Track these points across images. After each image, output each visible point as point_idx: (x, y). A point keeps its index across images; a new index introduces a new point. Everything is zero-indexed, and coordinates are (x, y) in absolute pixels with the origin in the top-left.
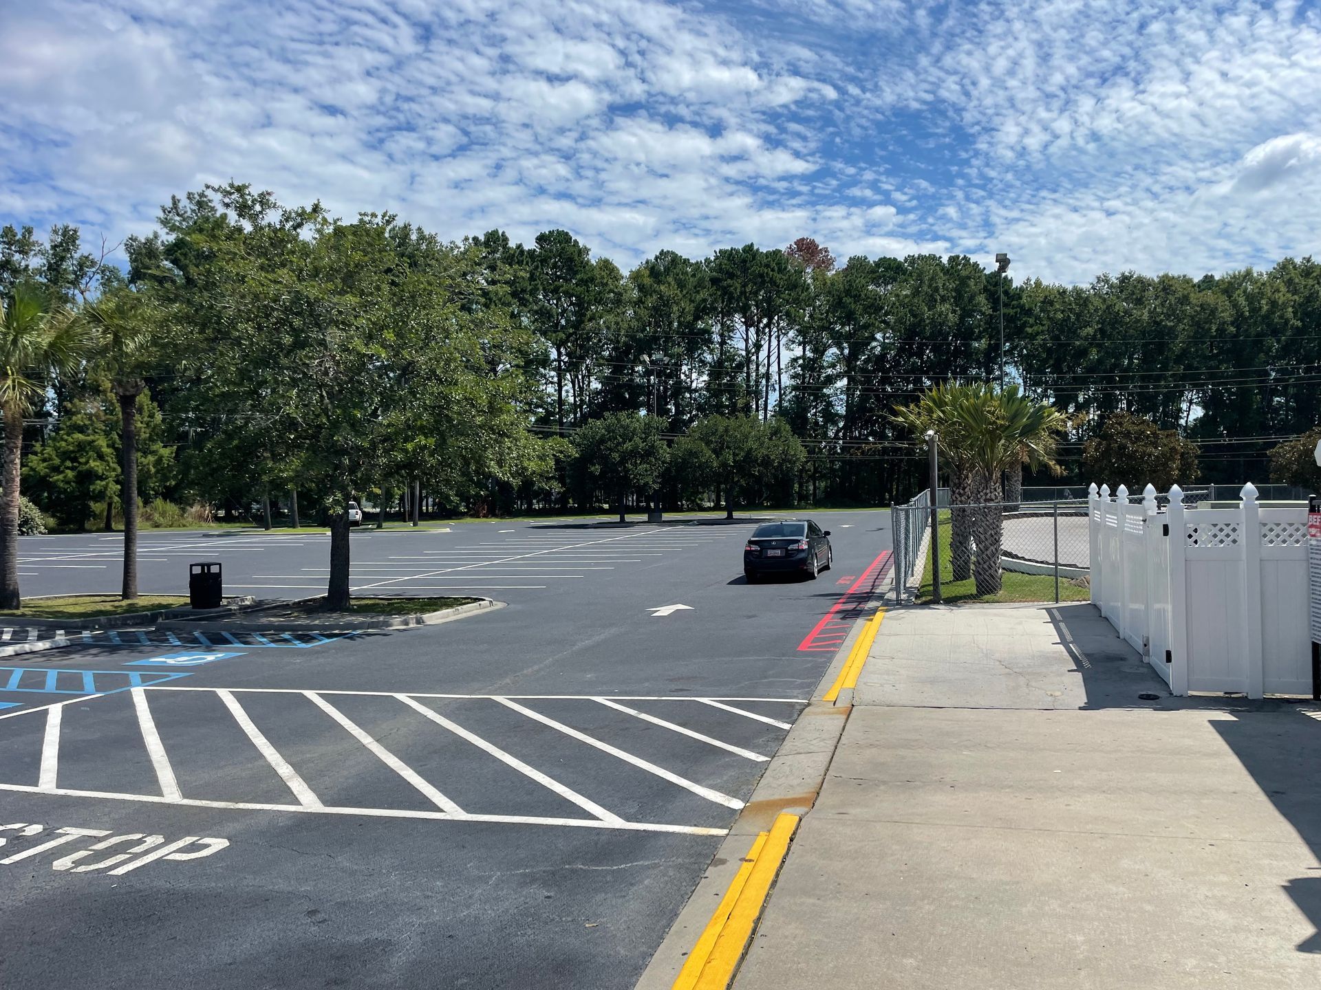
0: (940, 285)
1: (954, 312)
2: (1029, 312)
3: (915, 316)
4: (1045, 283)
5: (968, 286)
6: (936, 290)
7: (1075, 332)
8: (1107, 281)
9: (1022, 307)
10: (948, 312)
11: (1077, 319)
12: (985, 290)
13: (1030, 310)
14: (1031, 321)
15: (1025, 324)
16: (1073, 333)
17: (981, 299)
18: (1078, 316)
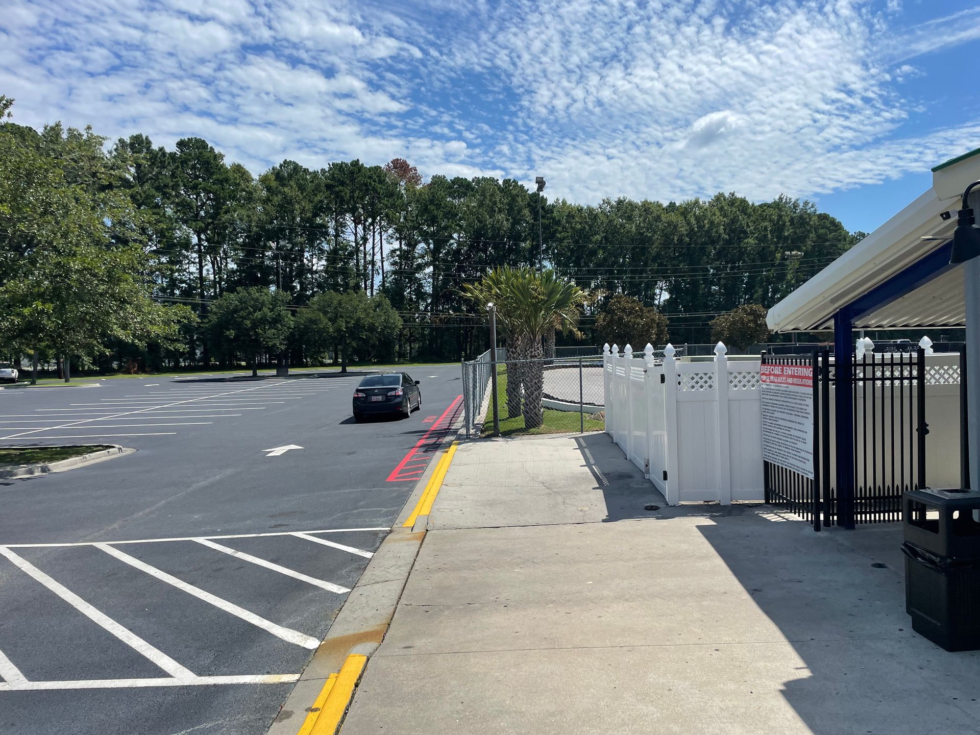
0: (498, 200)
1: (507, 220)
2: (558, 223)
3: (480, 222)
4: (568, 203)
5: (517, 202)
6: (495, 203)
7: (588, 238)
8: (609, 203)
9: (554, 219)
10: (503, 220)
11: (590, 229)
12: (529, 205)
13: (559, 221)
14: (560, 229)
15: (556, 231)
16: (587, 239)
17: (526, 212)
18: (591, 226)
